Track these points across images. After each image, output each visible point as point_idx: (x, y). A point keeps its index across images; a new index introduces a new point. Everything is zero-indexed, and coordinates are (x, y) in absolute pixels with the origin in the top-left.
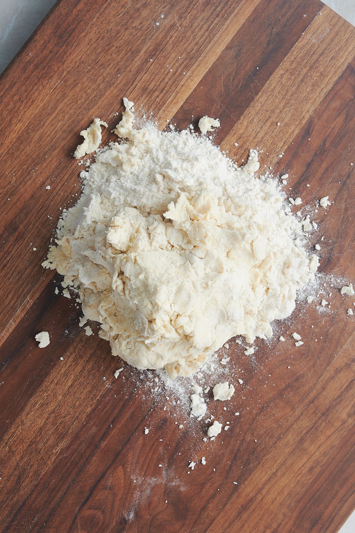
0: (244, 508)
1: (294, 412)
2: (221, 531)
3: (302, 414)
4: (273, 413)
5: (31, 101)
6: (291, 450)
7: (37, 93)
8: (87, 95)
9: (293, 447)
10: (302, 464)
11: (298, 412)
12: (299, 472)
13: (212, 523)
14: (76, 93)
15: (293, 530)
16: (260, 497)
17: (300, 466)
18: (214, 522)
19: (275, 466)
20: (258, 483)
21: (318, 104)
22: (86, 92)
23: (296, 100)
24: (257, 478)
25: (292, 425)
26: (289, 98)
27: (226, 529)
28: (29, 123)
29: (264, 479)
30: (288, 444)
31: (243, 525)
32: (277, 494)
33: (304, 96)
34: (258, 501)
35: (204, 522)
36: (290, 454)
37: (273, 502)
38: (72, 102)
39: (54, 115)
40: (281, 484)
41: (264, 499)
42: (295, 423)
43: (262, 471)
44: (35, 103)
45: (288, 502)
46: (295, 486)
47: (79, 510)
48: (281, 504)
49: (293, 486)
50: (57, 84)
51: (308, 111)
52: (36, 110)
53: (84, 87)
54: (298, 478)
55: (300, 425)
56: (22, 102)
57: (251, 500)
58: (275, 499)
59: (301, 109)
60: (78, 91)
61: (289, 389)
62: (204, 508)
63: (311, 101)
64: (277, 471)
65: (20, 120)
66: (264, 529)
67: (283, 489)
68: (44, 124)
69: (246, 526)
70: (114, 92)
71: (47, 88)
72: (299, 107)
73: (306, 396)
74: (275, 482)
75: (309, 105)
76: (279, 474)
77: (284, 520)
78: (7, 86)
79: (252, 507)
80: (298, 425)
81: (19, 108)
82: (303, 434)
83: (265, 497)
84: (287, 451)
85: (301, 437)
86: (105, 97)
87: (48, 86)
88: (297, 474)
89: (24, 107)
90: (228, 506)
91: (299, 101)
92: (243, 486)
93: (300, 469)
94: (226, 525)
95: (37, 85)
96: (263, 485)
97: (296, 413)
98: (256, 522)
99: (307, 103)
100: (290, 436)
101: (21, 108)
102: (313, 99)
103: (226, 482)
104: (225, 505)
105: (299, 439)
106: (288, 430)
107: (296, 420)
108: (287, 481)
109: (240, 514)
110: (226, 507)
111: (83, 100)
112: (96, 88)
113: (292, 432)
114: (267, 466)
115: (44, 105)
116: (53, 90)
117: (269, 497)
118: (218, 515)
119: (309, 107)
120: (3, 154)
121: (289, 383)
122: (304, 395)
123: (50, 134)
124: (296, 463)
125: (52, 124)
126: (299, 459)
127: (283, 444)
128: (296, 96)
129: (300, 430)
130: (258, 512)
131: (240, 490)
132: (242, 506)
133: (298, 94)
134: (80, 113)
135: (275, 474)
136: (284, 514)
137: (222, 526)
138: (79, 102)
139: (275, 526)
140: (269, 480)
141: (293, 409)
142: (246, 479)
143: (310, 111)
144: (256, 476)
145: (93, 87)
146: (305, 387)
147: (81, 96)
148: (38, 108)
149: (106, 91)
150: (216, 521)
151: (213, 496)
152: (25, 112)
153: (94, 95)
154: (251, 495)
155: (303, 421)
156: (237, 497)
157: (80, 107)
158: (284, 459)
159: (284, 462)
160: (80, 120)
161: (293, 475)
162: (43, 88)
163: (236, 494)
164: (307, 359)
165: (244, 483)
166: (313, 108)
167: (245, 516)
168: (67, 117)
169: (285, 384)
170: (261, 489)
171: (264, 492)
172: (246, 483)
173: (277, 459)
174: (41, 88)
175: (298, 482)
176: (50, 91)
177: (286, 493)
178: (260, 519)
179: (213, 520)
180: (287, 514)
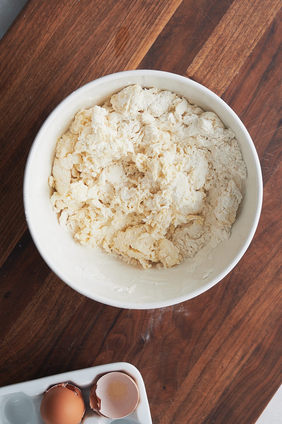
0: (236, 327)
1: (271, 251)
2: (218, 346)
3: (277, 252)
4: (255, 252)
5: (55, 16)
6: (270, 281)
7: (59, 9)
8: (99, 9)
9: (272, 277)
10: (279, 291)
11: (274, 250)
12: (277, 297)
13: (210, 341)
14: (90, 9)
15: (274, 343)
16: (247, 319)
17: (278, 292)
18: (213, 339)
19: (259, 294)
20: (245, 307)
21: (280, 8)
22: (98, 7)
23: (262, 6)
24: (245, 303)
25: (270, 261)
26: (257, 5)
27: (222, 344)
28: (54, 34)
29: (250, 304)
30: (268, 276)
31: (235, 341)
32: (260, 315)
33: (268, 3)
34: (246, 321)
35: (204, 339)
36: (270, 283)
37: (258, 321)
38: (87, 15)
39: (74, 26)
40: (264, 307)
41: (251, 319)
42: (273, 259)
43: (248, 298)
44: (58, 17)
45: (270, 321)
46: (274, 308)
47: (107, 334)
48: (264, 323)
49: (273, 308)
50: (74, 2)
51: (272, 15)
52: (60, 23)
53: (96, 3)
54: (277, 302)
55: (276, 260)
56: (48, 17)
57: (241, 321)
58: (259, 319)
59: (266, 13)
60: (92, 6)
61: (266, 233)
62: (204, 329)
63: (274, 7)
64: (260, 297)
65: (47, 32)
66: (252, 343)
67: (265, 311)
68: (66, 34)
69: (237, 342)
70: (120, 6)
71: (67, 5)
72: (265, 12)
73: (280, 238)
74: (259, 306)
75: (272, 10)
76: (261, 299)
77: (267, 335)
78: (36, 5)
79: (242, 326)
80: (274, 261)
81: (46, 22)
82: (279, 268)
83: (252, 318)
84: (267, 281)
85: (278, 270)
86: (113, 11)
87: (68, 4)
88: (276, 299)
89: (50, 21)
90: (223, 326)
91: (264, 7)
92: (234, 310)
93: (278, 295)
94: (222, 341)
95: (59, 4)
96: (250, 309)
97: (273, 251)
98: (245, 338)
99: (271, 8)
100: (268, 270)
101: (48, 22)
102: (275, 5)
103: (221, 308)
104: (221, 325)
105: (276, 271)
106: (267, 265)
107: (273, 257)
108: (268, 305)
109: (232, 332)
110: (221, 327)
111: (96, 13)
112: (106, 4)
113: (270, 267)
114: (252, 294)
115: (66, 19)
116: (72, 6)
117: (254, 318)
118: (215, 333)
119: (273, 11)
120: (36, 59)
121: (266, 228)
122: (279, 237)
123: (71, 41)
124: (274, 290)
125: (73, 33)
126: (277, 287)
127: (264, 276)
128: (262, 3)
129: (276, 264)
130: (246, 330)
131: (232, 314)
132: (234, 326)
133: (264, 2)
134: (94, 24)
135: (258, 299)
136: (267, 331)
137: (219, 342)
138: (93, 15)
139: (260, 340)
140: (254, 305)
141: (270, 248)
142: (236, 305)
143: (274, 15)
144: (244, 301)
145: (103, 3)
146: (279, 231)
147: (94, 11)
148: (61, 22)
149: (113, 6)
150: (214, 338)
151: (210, 320)
152: (51, 25)
153: (104, 9)
154: (241, 317)
155: (279, 257)
156: (230, 319)
157: (94, 19)
158: (265, 287)
159: (265, 290)
160: (94, 29)
161: (272, 300)
162: (64, 5)
163: (229, 317)
164: (280, 209)
165: (234, 308)
166: (275, 12)
167: (236, 333)
168: (83, 27)
169: (263, 229)
170: (248, 312)
171: (250, 314)
172: (236, 308)
173: (259, 288)
174: (63, 5)
175: (277, 305)
176: (70, 8)
177: (267, 314)
178: (249, 335)
179: (212, 338)
180: (269, 330)
